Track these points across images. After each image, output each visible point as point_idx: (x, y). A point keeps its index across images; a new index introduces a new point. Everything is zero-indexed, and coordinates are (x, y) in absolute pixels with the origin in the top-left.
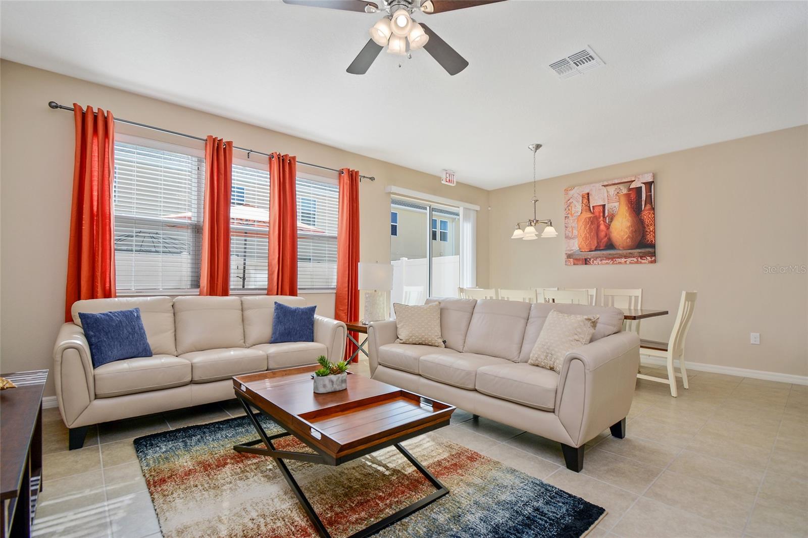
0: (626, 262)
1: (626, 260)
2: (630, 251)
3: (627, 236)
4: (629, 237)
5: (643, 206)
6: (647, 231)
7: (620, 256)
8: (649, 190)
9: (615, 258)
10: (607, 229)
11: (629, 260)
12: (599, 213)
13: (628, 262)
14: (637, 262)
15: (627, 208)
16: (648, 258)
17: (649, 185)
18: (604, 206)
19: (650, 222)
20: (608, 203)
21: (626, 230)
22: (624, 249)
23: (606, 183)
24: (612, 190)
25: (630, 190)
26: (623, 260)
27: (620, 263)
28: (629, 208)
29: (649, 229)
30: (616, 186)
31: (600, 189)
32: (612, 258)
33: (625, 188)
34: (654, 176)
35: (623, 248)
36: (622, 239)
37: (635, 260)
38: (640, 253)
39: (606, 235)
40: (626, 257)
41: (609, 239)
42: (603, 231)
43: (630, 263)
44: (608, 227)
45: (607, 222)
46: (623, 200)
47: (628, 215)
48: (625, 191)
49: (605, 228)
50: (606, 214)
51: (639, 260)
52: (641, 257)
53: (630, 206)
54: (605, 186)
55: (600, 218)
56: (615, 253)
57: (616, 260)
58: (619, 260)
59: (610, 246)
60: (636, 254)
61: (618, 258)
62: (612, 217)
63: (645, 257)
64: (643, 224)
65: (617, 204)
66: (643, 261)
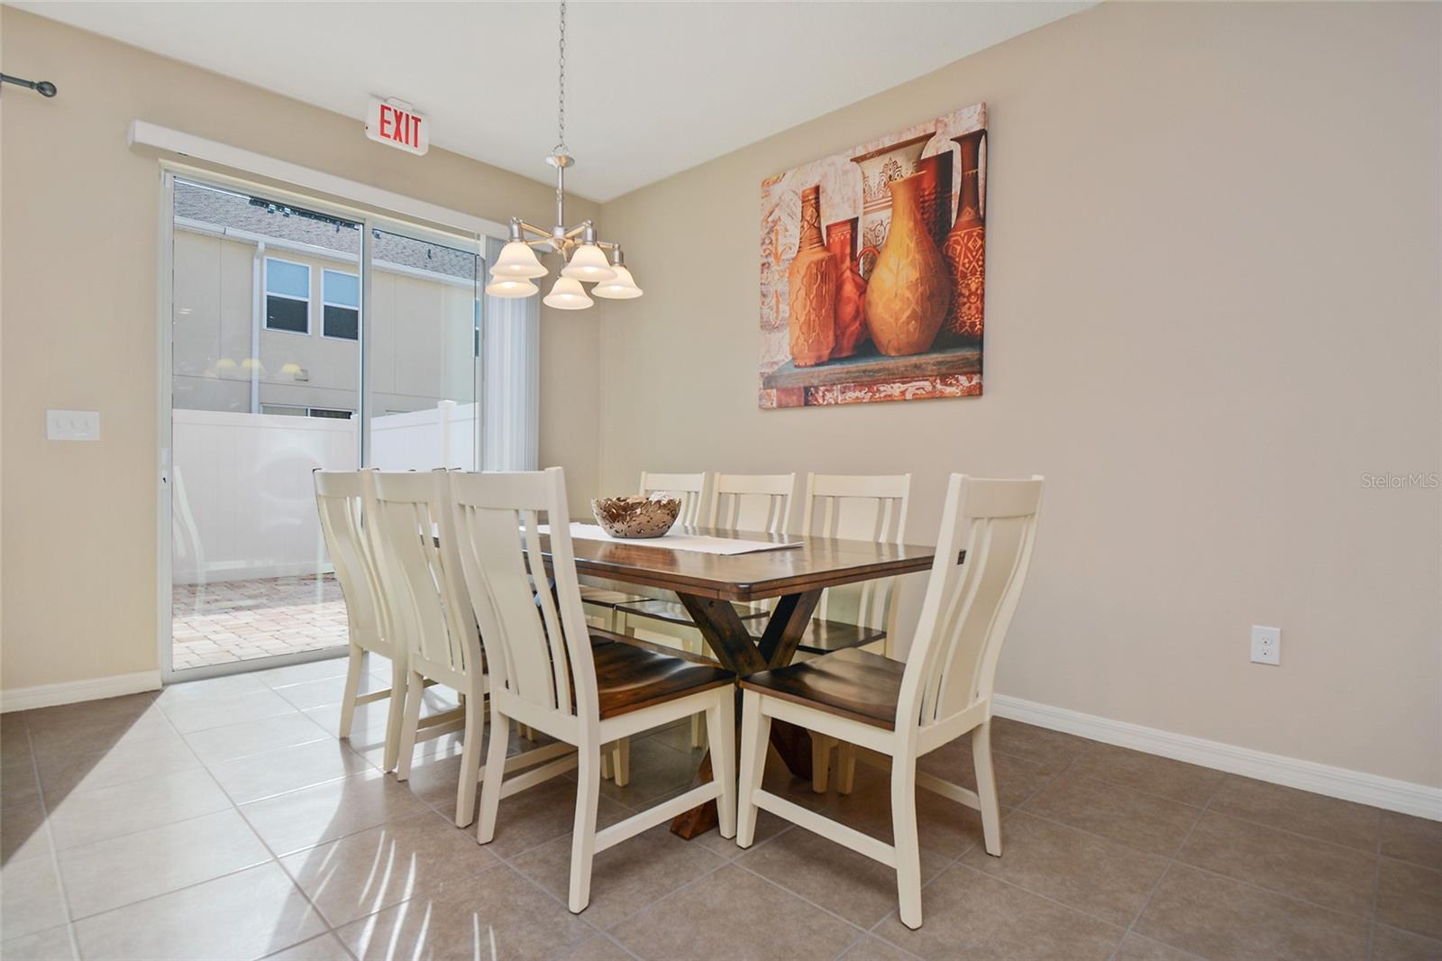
0: (903, 393)
1: (903, 387)
2: (914, 360)
3: (908, 313)
4: (913, 316)
5: (954, 215)
6: (961, 295)
7: (891, 377)
8: (971, 160)
9: (876, 382)
10: (860, 296)
11: (911, 388)
12: (843, 243)
13: (909, 396)
14: (934, 397)
15: (911, 224)
16: (963, 379)
17: (972, 142)
18: (854, 223)
19: (970, 262)
20: (865, 213)
21: (908, 294)
22: (904, 352)
23: (860, 152)
24: (875, 169)
25: (921, 164)
26: (896, 389)
27: (889, 399)
28: (916, 222)
29: (968, 285)
30: (885, 159)
31: (845, 173)
32: (868, 382)
33: (909, 160)
34: (986, 115)
35: (898, 350)
36: (897, 320)
37: (927, 385)
38: (940, 363)
39: (857, 311)
40: (904, 379)
41: (866, 325)
42: (850, 299)
43: (916, 398)
44: (862, 288)
45: (861, 272)
46: (903, 198)
47: (912, 245)
48: (907, 171)
49: (855, 291)
50: (860, 248)
51: (939, 386)
52: (944, 378)
53: (919, 217)
54: (858, 160)
55: (843, 262)
56: (876, 367)
57: (878, 390)
58: (886, 389)
59: (866, 345)
60: (930, 368)
61: (886, 382)
62: (873, 255)
63: (952, 375)
64: (951, 273)
65: (885, 215)
66: (948, 390)
